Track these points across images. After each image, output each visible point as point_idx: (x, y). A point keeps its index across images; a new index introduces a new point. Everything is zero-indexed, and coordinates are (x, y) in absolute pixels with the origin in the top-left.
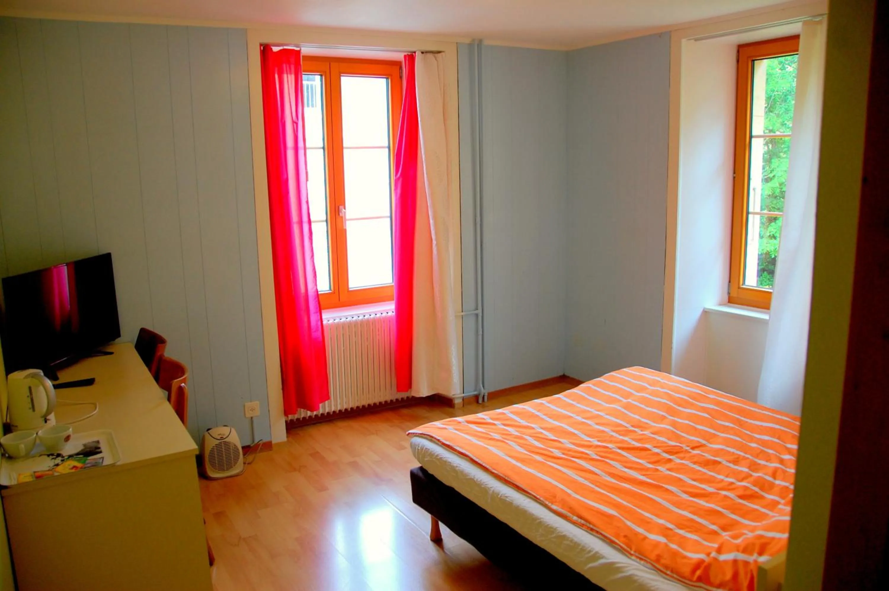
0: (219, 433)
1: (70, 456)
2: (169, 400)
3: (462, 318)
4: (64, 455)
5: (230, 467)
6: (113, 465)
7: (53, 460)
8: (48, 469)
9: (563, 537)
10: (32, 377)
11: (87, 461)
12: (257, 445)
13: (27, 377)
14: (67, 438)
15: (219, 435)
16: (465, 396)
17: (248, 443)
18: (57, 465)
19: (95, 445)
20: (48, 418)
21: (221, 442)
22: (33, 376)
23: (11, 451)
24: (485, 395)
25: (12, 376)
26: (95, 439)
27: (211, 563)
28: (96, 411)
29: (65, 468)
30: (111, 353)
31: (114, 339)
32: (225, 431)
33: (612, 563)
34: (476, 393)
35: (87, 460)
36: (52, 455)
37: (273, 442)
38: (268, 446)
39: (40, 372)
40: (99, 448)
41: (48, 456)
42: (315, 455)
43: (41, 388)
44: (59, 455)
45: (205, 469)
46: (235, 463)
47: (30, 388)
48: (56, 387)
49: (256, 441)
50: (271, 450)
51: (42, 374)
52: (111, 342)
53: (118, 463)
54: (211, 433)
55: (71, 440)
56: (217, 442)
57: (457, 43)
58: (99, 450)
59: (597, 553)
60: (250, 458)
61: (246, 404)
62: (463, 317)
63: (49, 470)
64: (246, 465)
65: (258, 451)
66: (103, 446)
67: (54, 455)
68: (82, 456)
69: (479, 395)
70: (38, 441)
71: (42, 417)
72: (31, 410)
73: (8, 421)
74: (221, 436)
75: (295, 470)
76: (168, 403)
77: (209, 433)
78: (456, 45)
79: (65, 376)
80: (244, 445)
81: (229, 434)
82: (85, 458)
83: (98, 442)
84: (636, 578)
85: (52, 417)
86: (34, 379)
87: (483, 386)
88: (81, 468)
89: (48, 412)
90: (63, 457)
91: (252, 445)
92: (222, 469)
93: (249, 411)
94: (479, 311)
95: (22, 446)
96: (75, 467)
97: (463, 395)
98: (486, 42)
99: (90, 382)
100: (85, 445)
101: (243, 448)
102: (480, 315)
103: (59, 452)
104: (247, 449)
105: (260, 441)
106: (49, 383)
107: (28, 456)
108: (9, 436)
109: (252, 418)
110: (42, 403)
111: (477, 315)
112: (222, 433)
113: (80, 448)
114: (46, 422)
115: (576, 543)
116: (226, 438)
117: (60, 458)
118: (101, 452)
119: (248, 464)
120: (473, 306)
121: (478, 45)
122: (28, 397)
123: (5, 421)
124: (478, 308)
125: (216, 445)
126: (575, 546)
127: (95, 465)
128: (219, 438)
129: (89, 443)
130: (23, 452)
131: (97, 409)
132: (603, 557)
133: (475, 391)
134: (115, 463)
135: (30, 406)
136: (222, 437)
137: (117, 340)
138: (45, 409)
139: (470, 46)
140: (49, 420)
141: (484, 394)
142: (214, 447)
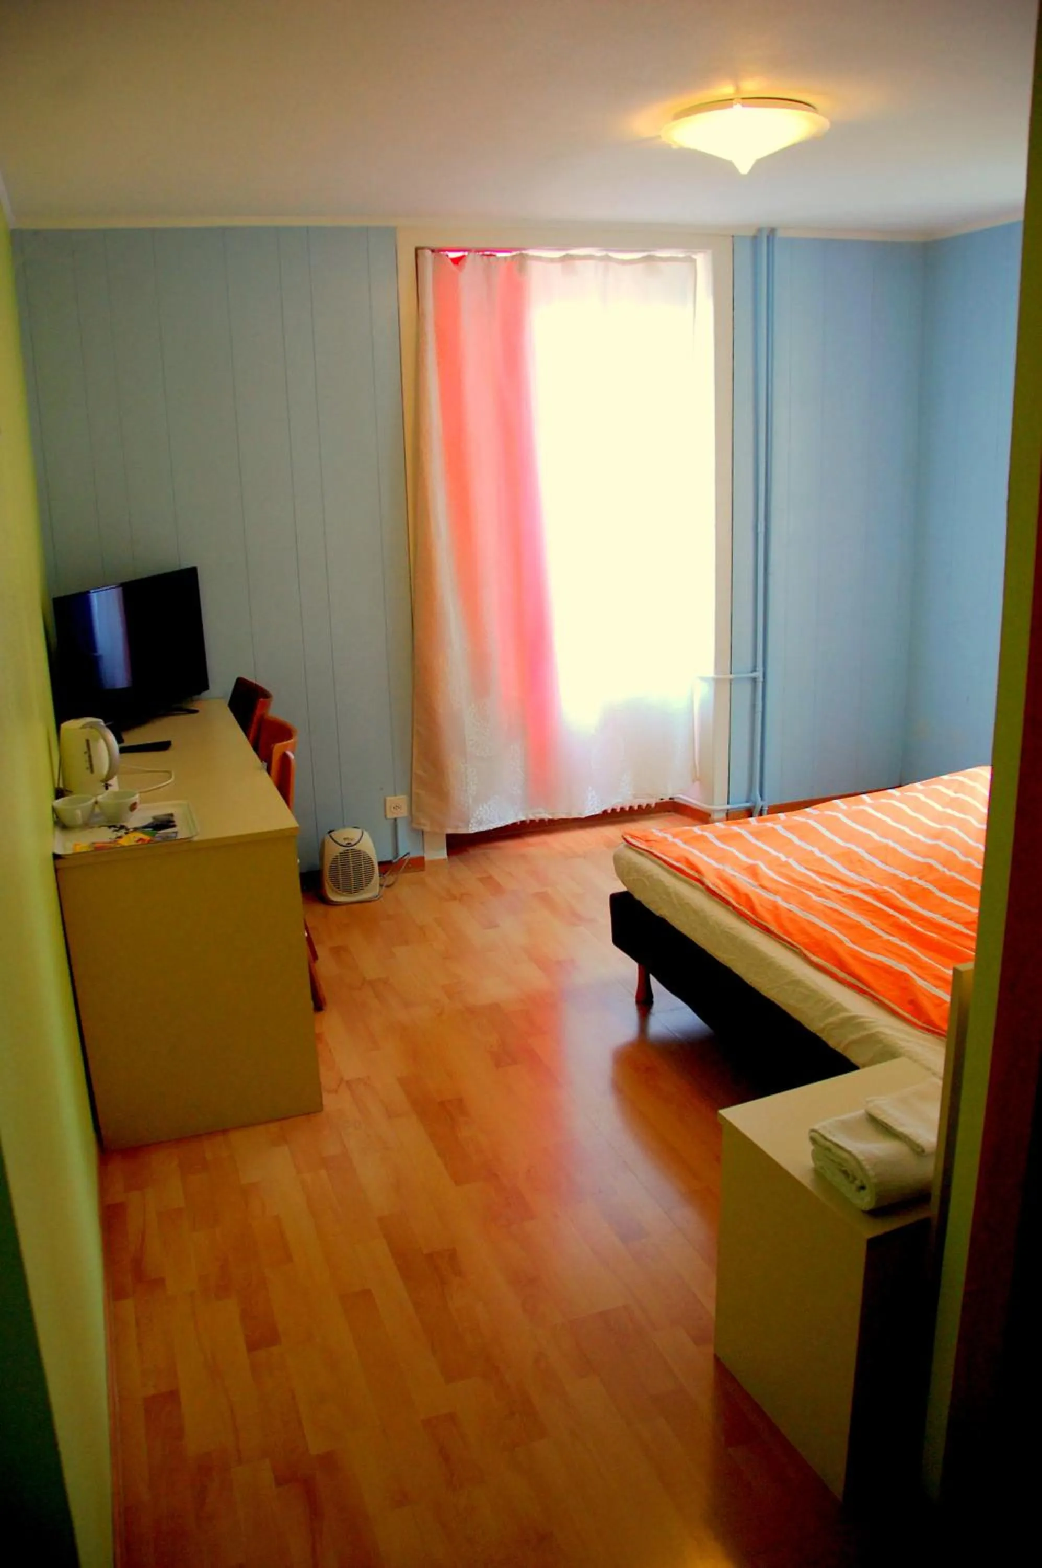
0: (346, 837)
1: (136, 829)
2: (269, 770)
3: (731, 684)
4: (129, 827)
5: (359, 888)
6: (188, 840)
7: (115, 833)
8: (109, 841)
9: (797, 983)
10: (91, 727)
11: (157, 835)
12: (401, 861)
13: (84, 727)
14: (133, 807)
15: (345, 839)
16: (732, 809)
17: (389, 857)
18: (120, 837)
19: (167, 818)
20: (110, 782)
21: (347, 850)
22: (91, 725)
23: (67, 820)
24: (763, 809)
25: (66, 725)
26: (169, 811)
27: (319, 1005)
28: (170, 781)
29: (128, 840)
30: (196, 712)
31: (199, 693)
32: (354, 834)
33: (854, 1017)
34: (748, 805)
35: (157, 833)
36: (114, 826)
37: (426, 859)
38: (418, 864)
39: (101, 722)
40: (173, 822)
41: (110, 827)
42: (488, 880)
43: (102, 742)
44: (122, 827)
45: (325, 891)
46: (368, 882)
47: (88, 741)
48: (123, 750)
49: (402, 853)
50: (423, 870)
51: (102, 724)
52: (196, 697)
53: (196, 839)
54: (334, 837)
55: (136, 811)
56: (342, 849)
57: (733, 236)
58: (172, 824)
59: (838, 1004)
60: (390, 879)
61: (388, 799)
62: (732, 682)
63: (110, 843)
64: (384, 888)
65: (401, 870)
66: (177, 820)
67: (117, 827)
68: (150, 829)
69: (754, 807)
70: (97, 810)
71: (102, 781)
72: (89, 771)
73: (61, 786)
74: (347, 842)
75: (454, 898)
76: (266, 774)
77: (331, 837)
78: (731, 239)
79: (134, 737)
80: (380, 860)
81: (360, 839)
82: (155, 831)
83: (172, 815)
84: (882, 1037)
85: (114, 782)
86: (93, 730)
87: (761, 796)
88: (149, 842)
89: (109, 776)
90: (127, 829)
91: (394, 861)
92: (347, 890)
93: (392, 809)
94: (759, 674)
95: (79, 812)
96: (141, 840)
97: (729, 807)
98: (780, 234)
99: (164, 746)
100: (154, 818)
101: (381, 864)
102: (761, 679)
103: (124, 824)
104: (385, 866)
105: (406, 855)
106: (111, 738)
107: (87, 825)
108: (60, 800)
109: (395, 820)
110: (103, 763)
111: (754, 680)
112: (349, 837)
113: (149, 821)
114: (107, 788)
115: (813, 991)
116: (355, 844)
117: (124, 831)
118: (174, 826)
119: (388, 887)
120: (749, 666)
121: (768, 238)
122: (85, 753)
123: (56, 786)
124: (757, 669)
125: (341, 853)
126: (812, 995)
127: (166, 838)
128: (345, 843)
129: (160, 816)
130: (80, 821)
131: (173, 777)
132: (845, 1010)
133: (747, 802)
134: (192, 837)
135: (88, 765)
136: (348, 844)
137: (205, 694)
138: (105, 770)
139: (755, 239)
140: (110, 785)
141: (762, 807)
142: (337, 856)
